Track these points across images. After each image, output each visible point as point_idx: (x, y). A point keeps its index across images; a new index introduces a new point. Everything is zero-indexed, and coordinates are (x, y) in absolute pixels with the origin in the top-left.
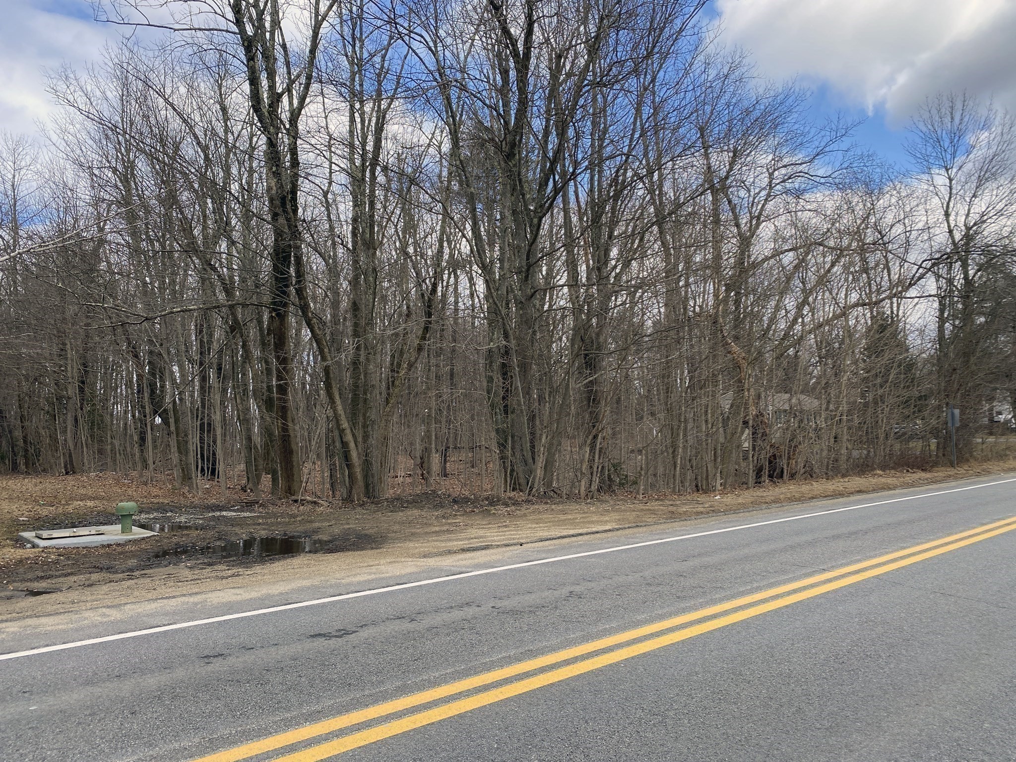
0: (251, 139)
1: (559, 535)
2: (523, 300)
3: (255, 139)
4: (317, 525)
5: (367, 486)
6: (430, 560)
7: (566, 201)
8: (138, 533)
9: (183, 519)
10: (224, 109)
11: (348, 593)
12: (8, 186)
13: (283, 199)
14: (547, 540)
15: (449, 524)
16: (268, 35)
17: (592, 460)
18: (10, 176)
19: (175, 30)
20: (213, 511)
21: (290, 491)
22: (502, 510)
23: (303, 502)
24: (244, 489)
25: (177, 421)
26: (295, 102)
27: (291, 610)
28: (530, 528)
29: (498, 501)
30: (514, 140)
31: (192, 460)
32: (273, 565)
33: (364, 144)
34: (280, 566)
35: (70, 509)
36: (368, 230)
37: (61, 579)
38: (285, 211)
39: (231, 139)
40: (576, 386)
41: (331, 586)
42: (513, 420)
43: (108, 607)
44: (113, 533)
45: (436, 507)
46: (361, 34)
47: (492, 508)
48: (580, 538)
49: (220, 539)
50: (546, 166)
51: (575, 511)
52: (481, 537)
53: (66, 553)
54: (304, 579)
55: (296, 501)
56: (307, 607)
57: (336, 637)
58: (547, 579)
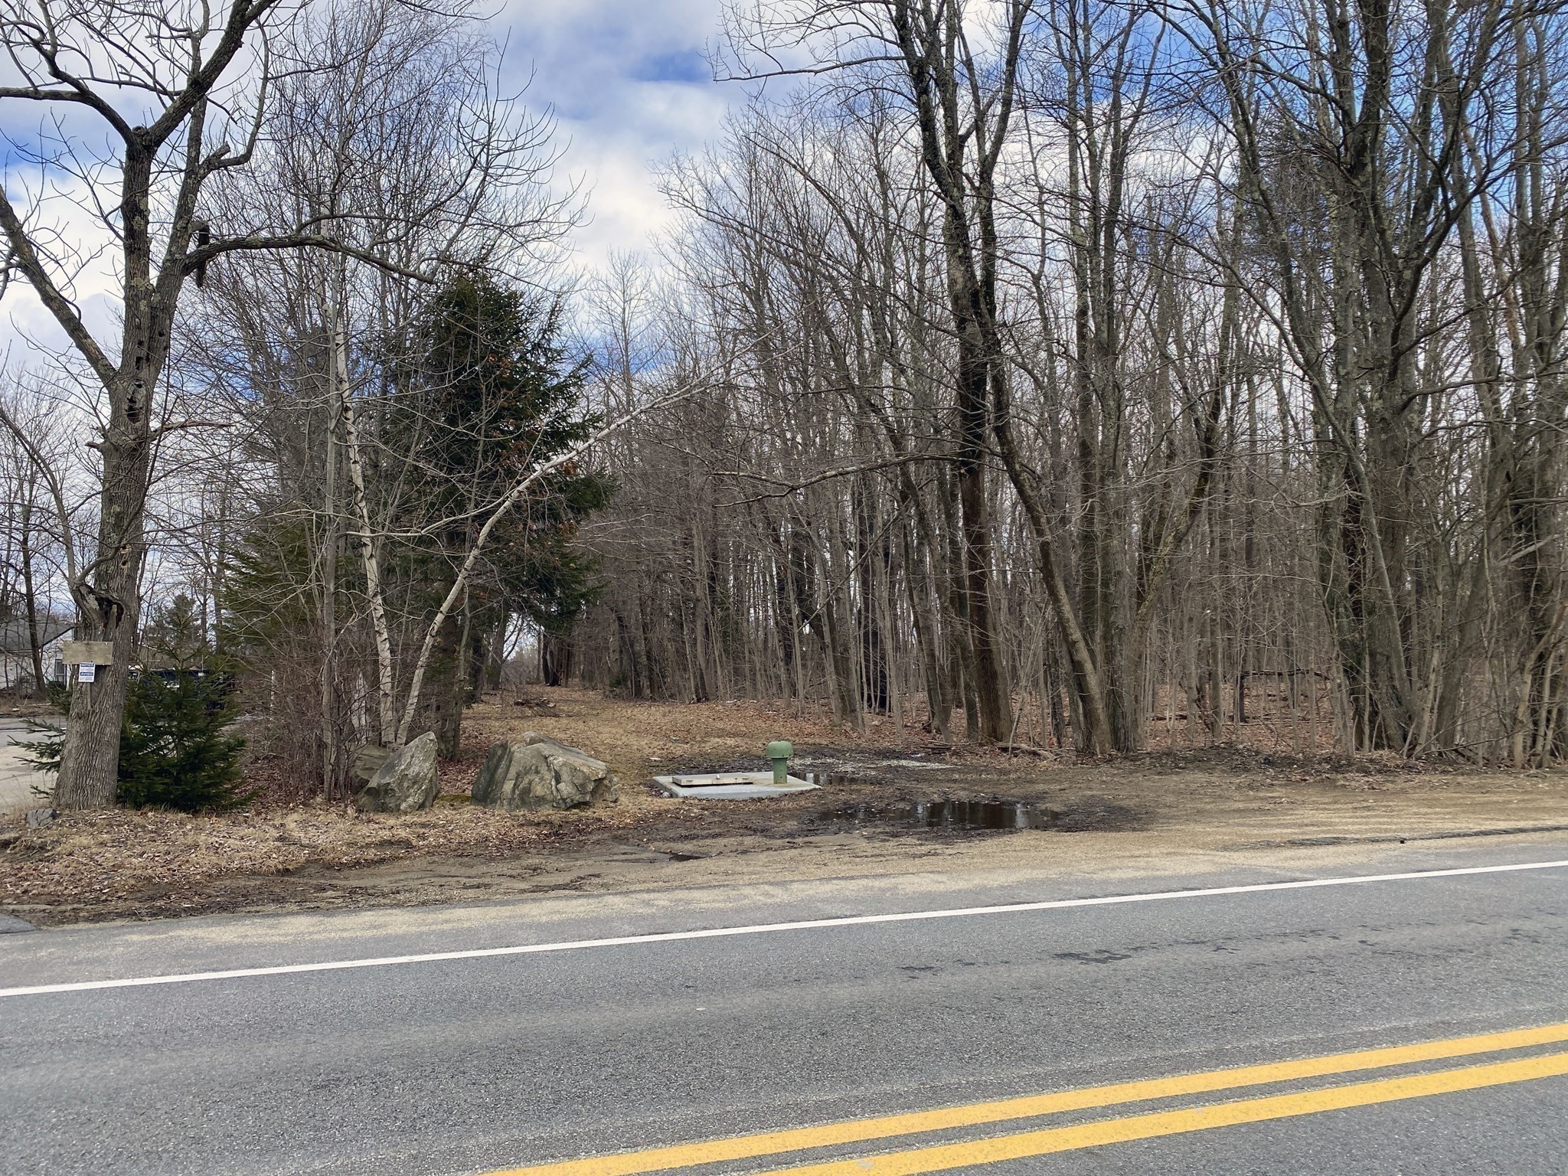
0: (922, 213)
1: (1477, 829)
2: (1387, 416)
3: (928, 211)
4: (1041, 787)
5: (1115, 731)
6: (1235, 855)
7: (1466, 234)
8: (795, 785)
9: (849, 768)
10: (882, 175)
11: (1106, 896)
12: (618, 324)
13: (975, 295)
14: (1454, 836)
15: (1261, 799)
16: (943, 50)
17: (1536, 698)
18: (619, 310)
19: (816, 72)
20: (888, 758)
21: (995, 735)
22: (1359, 780)
23: (1015, 752)
24: (927, 729)
25: (832, 630)
26: (988, 146)
27: (1022, 912)
28: (1416, 814)
29: (1350, 765)
30: (1363, 141)
31: (854, 683)
32: (983, 843)
33: (1095, 191)
34: (992, 845)
35: (707, 748)
36: (1104, 328)
37: (709, 841)
38: (978, 314)
39: (893, 214)
40: (1500, 565)
41: (1077, 882)
42: (1371, 627)
43: (771, 884)
44: (763, 784)
45: (1235, 770)
46: (1086, 18)
47: (1340, 776)
48: (1521, 836)
49: (903, 799)
50: (1425, 176)
51: (1505, 787)
52: (1323, 824)
53: (710, 806)
54: (1034, 868)
55: (1005, 750)
56: (1044, 910)
57: (1097, 960)
58: (1462, 904)
